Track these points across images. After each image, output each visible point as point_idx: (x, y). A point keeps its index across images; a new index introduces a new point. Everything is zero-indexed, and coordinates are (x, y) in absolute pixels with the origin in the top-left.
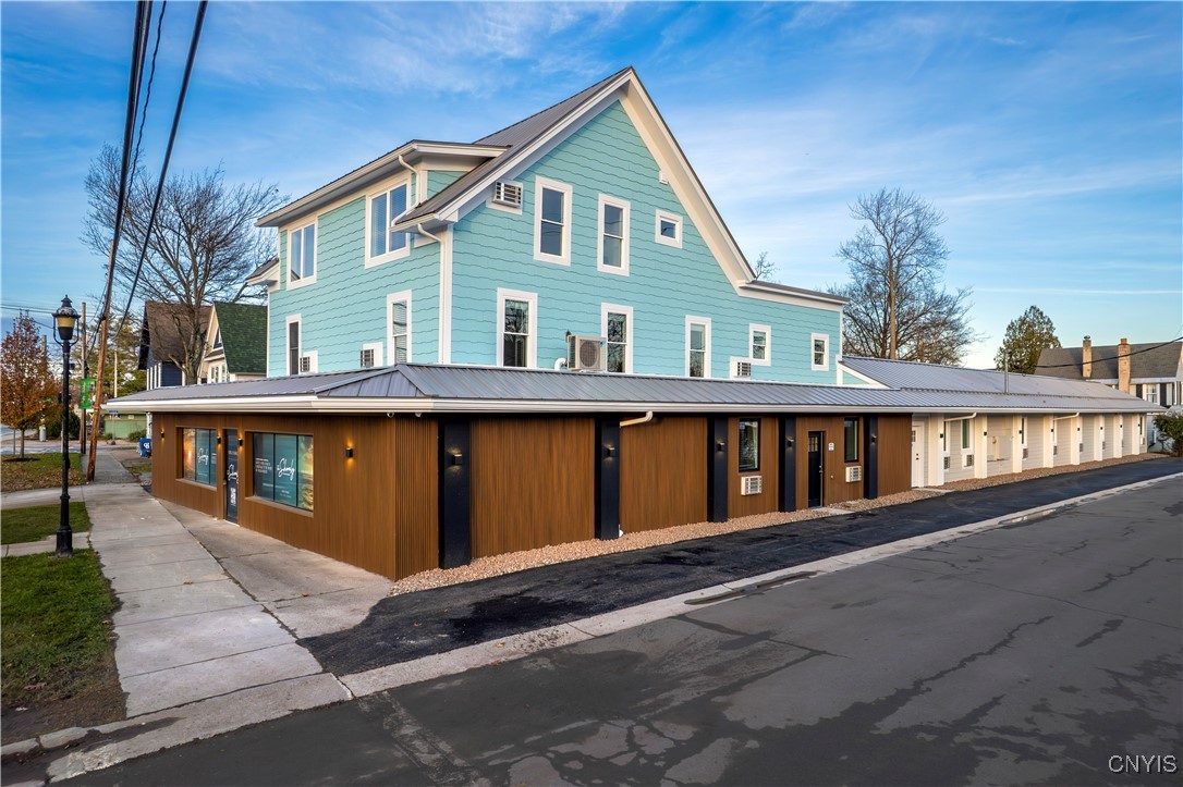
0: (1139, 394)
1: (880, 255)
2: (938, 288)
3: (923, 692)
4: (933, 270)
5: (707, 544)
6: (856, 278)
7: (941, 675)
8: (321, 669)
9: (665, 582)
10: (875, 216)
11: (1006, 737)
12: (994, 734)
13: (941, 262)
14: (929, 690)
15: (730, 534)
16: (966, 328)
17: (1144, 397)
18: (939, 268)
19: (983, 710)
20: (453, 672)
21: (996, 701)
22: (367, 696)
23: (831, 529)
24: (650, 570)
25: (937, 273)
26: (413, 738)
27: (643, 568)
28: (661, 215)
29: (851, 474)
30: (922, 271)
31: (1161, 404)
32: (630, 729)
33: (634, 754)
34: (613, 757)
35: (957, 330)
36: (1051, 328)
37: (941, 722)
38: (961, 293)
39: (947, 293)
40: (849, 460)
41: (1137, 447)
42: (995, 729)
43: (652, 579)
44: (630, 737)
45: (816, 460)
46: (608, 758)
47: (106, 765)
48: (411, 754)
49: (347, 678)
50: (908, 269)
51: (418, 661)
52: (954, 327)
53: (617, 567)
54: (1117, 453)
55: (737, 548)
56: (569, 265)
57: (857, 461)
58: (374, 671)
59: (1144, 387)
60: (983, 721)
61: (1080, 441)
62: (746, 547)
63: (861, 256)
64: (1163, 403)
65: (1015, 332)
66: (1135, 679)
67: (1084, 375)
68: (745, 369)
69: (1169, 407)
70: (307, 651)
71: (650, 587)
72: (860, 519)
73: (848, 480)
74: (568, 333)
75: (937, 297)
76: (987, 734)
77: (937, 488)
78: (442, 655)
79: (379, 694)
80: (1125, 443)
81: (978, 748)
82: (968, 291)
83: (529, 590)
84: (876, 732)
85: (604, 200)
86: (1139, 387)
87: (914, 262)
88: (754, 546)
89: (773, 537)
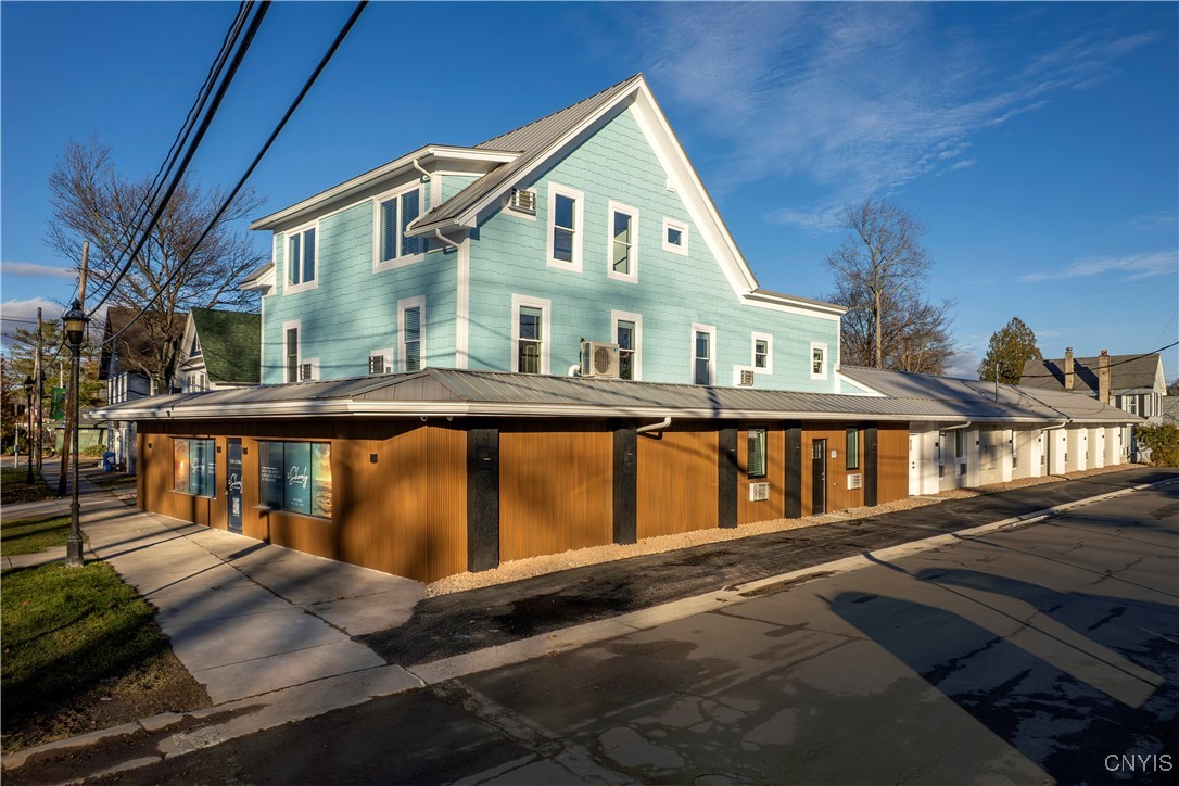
0: (1119, 405)
1: (865, 266)
2: (923, 301)
3: (959, 668)
4: (919, 280)
5: (724, 547)
6: (840, 288)
7: (972, 654)
8: (385, 663)
9: (693, 582)
10: (860, 225)
11: (1038, 701)
12: (1028, 700)
13: (927, 272)
14: (964, 666)
15: (743, 539)
16: (951, 339)
17: (1124, 408)
18: (924, 277)
19: (1015, 681)
20: (513, 661)
21: (1025, 674)
22: (440, 683)
23: (838, 533)
24: (675, 571)
25: (922, 283)
26: (497, 716)
27: (668, 570)
28: (668, 223)
29: (851, 481)
30: (906, 281)
31: (1140, 415)
32: (699, 703)
33: (710, 723)
34: (692, 726)
35: (941, 341)
36: (1033, 340)
37: (980, 691)
38: (947, 303)
39: (931, 304)
40: (850, 469)
41: (1118, 457)
42: (1029, 696)
43: (678, 579)
44: (701, 710)
45: (818, 466)
46: (687, 727)
47: (212, 744)
48: (502, 729)
49: (415, 668)
50: (895, 279)
51: (477, 652)
52: (939, 338)
53: (643, 569)
54: (1099, 463)
55: (753, 551)
56: (580, 271)
57: (858, 468)
58: (438, 662)
59: (1124, 398)
60: (1017, 690)
61: (1065, 450)
62: (761, 550)
63: (846, 265)
64: (1142, 414)
65: (997, 344)
66: (1143, 654)
67: (1067, 387)
68: (748, 377)
69: (1147, 418)
70: (364, 646)
71: (681, 586)
72: (864, 526)
73: (849, 487)
74: (583, 340)
75: (921, 308)
76: (1022, 700)
77: (934, 495)
78: (499, 647)
79: (450, 681)
80: (1107, 454)
81: (1016, 711)
82: (953, 302)
83: (563, 590)
84: (924, 701)
85: (614, 207)
86: (1119, 399)
87: (899, 272)
88: (769, 549)
89: (786, 541)
